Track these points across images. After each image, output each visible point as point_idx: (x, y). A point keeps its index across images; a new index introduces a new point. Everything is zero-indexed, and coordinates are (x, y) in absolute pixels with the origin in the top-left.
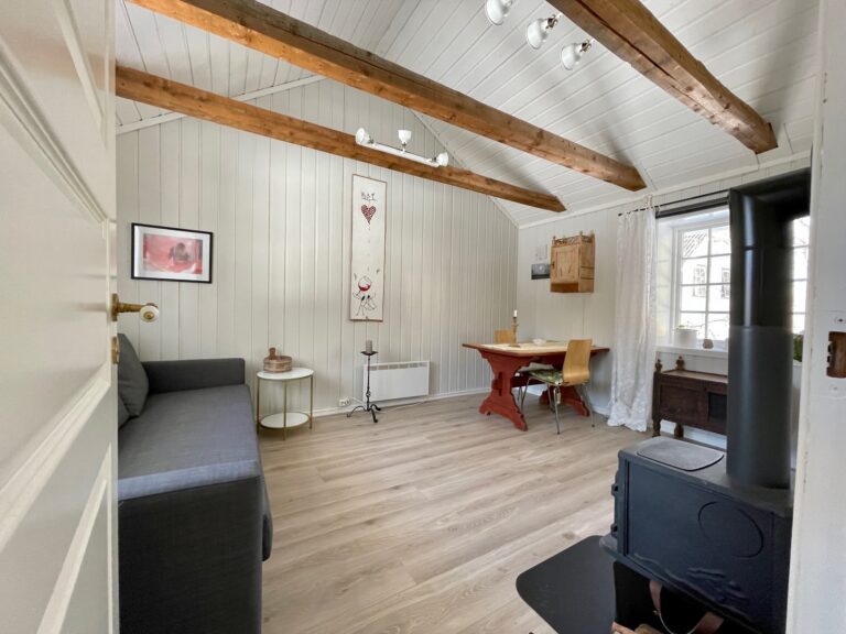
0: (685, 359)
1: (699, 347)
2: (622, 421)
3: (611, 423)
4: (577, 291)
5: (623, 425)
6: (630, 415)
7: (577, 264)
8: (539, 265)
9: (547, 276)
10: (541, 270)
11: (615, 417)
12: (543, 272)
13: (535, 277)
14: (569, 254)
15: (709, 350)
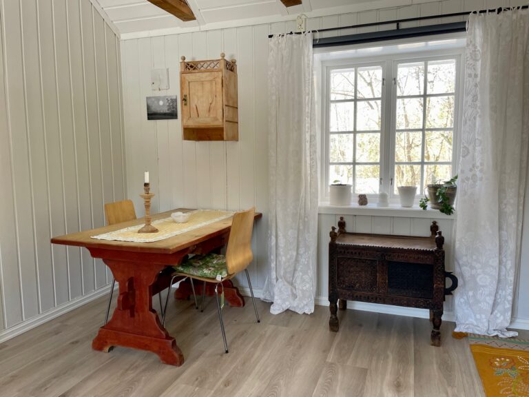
0: (345, 220)
1: (354, 204)
2: (286, 306)
3: (275, 310)
4: (222, 139)
5: (288, 310)
6: (295, 296)
7: (219, 101)
8: (158, 99)
9: (172, 115)
10: (162, 106)
11: (279, 302)
12: (165, 110)
13: (152, 116)
14: (207, 86)
15: (363, 207)
